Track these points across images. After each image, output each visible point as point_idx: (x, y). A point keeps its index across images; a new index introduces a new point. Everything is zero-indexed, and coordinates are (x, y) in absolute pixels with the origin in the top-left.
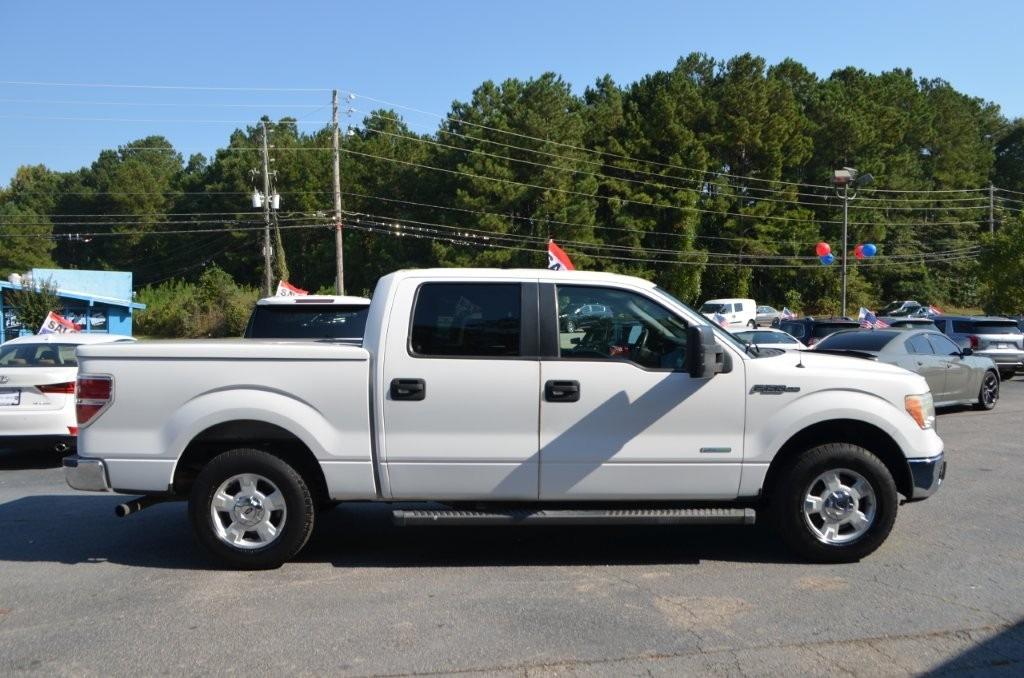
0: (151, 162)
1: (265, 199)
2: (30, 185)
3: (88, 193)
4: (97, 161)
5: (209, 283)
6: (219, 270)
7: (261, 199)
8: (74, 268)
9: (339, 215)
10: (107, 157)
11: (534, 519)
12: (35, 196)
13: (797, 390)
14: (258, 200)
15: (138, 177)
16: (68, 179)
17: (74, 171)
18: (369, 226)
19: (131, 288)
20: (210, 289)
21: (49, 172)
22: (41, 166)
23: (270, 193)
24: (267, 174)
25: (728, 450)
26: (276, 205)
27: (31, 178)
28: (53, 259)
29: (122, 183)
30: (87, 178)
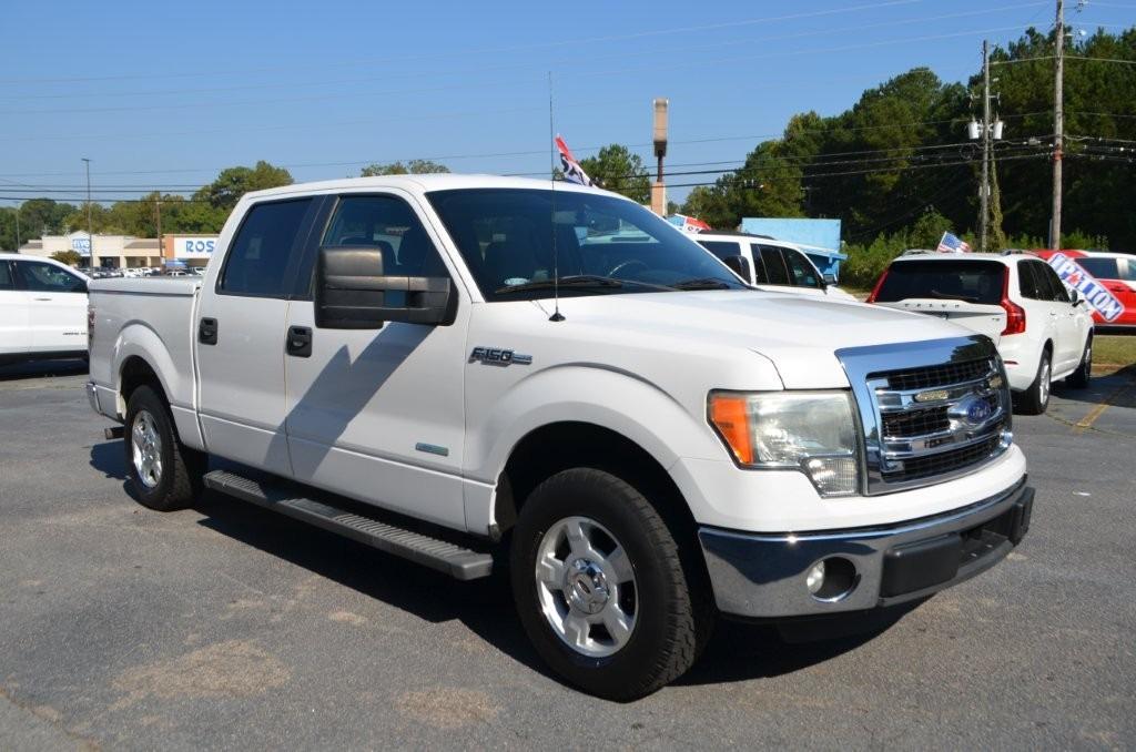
0: (912, 98)
1: (984, 129)
2: (800, 134)
3: (847, 136)
4: (858, 102)
5: (925, 231)
6: (937, 216)
7: (979, 128)
8: (823, 217)
9: (1059, 141)
10: (869, 97)
11: (283, 506)
12: (803, 145)
13: (526, 361)
14: (975, 130)
15: (894, 116)
16: (832, 123)
17: (838, 116)
18: (1101, 154)
19: (839, 237)
20: (925, 238)
21: (818, 119)
22: (813, 113)
23: (992, 121)
24: (988, 97)
25: (443, 452)
26: (998, 135)
27: (801, 127)
28: (802, 209)
29: (876, 123)
30: (848, 121)
